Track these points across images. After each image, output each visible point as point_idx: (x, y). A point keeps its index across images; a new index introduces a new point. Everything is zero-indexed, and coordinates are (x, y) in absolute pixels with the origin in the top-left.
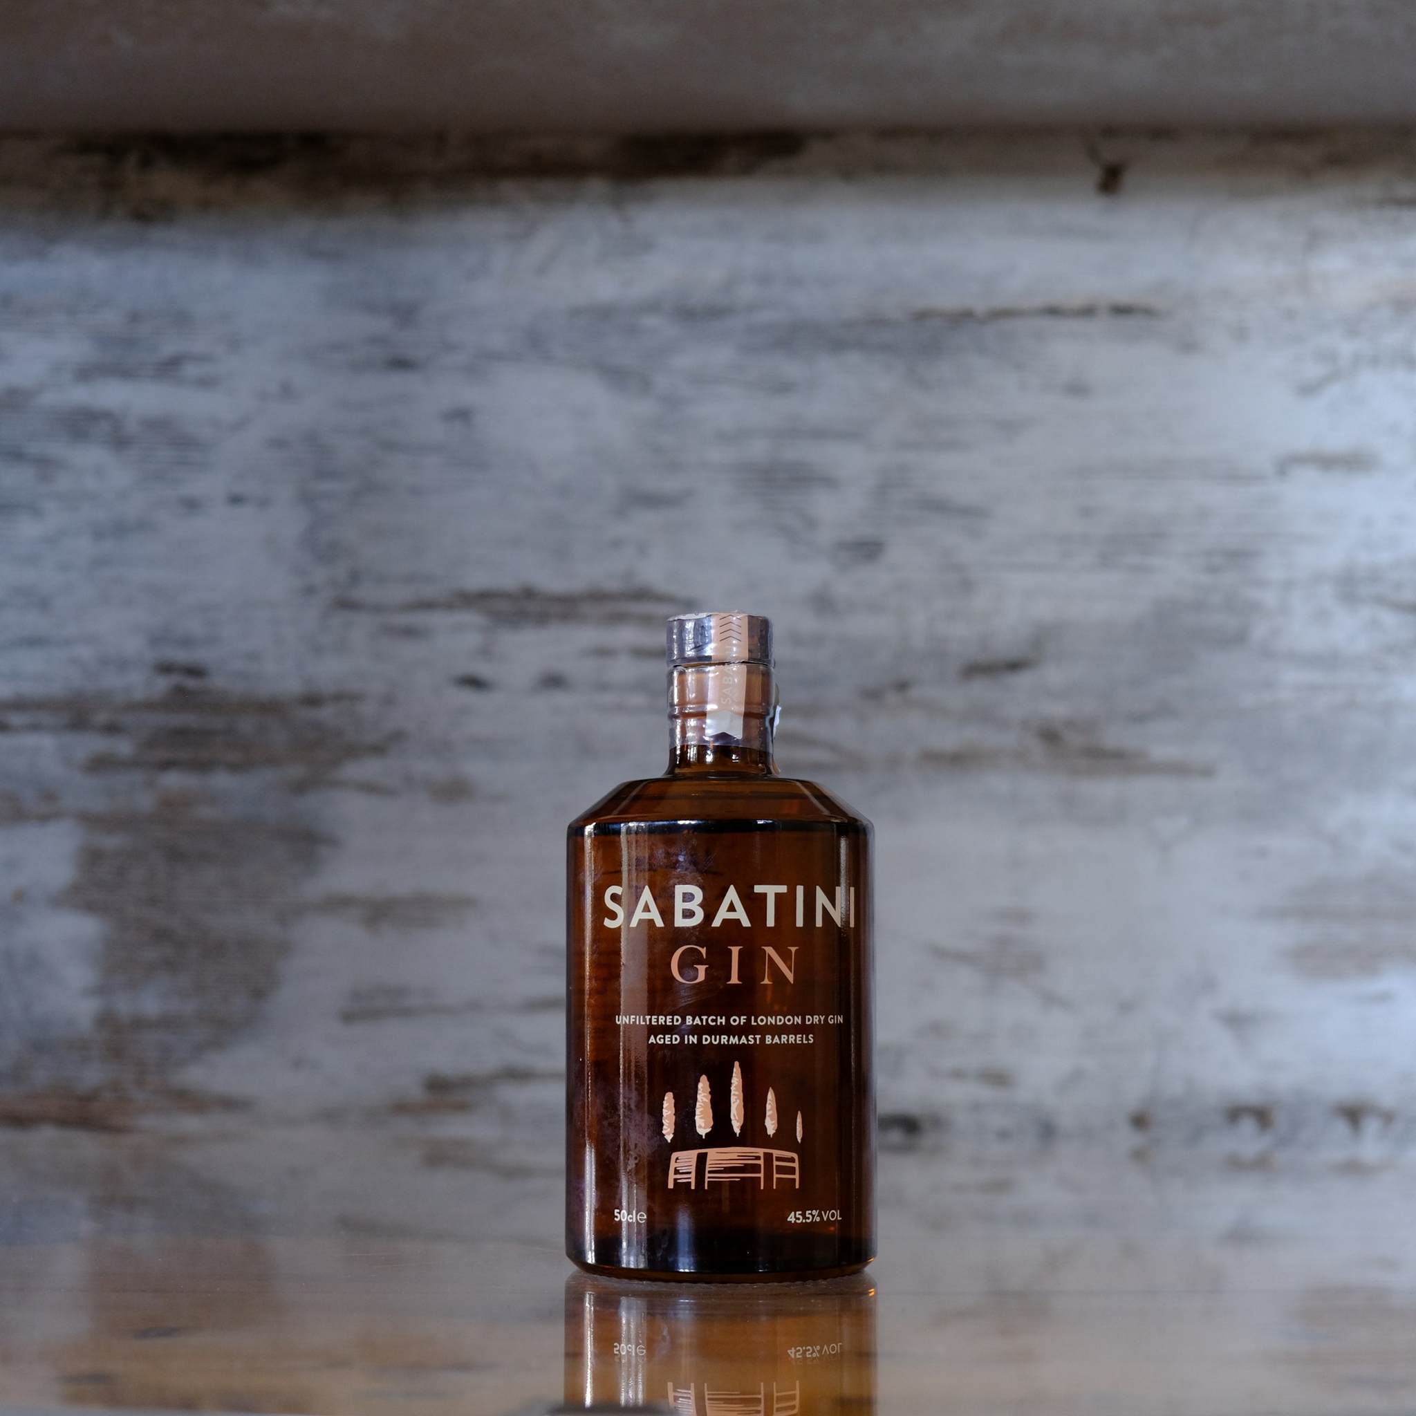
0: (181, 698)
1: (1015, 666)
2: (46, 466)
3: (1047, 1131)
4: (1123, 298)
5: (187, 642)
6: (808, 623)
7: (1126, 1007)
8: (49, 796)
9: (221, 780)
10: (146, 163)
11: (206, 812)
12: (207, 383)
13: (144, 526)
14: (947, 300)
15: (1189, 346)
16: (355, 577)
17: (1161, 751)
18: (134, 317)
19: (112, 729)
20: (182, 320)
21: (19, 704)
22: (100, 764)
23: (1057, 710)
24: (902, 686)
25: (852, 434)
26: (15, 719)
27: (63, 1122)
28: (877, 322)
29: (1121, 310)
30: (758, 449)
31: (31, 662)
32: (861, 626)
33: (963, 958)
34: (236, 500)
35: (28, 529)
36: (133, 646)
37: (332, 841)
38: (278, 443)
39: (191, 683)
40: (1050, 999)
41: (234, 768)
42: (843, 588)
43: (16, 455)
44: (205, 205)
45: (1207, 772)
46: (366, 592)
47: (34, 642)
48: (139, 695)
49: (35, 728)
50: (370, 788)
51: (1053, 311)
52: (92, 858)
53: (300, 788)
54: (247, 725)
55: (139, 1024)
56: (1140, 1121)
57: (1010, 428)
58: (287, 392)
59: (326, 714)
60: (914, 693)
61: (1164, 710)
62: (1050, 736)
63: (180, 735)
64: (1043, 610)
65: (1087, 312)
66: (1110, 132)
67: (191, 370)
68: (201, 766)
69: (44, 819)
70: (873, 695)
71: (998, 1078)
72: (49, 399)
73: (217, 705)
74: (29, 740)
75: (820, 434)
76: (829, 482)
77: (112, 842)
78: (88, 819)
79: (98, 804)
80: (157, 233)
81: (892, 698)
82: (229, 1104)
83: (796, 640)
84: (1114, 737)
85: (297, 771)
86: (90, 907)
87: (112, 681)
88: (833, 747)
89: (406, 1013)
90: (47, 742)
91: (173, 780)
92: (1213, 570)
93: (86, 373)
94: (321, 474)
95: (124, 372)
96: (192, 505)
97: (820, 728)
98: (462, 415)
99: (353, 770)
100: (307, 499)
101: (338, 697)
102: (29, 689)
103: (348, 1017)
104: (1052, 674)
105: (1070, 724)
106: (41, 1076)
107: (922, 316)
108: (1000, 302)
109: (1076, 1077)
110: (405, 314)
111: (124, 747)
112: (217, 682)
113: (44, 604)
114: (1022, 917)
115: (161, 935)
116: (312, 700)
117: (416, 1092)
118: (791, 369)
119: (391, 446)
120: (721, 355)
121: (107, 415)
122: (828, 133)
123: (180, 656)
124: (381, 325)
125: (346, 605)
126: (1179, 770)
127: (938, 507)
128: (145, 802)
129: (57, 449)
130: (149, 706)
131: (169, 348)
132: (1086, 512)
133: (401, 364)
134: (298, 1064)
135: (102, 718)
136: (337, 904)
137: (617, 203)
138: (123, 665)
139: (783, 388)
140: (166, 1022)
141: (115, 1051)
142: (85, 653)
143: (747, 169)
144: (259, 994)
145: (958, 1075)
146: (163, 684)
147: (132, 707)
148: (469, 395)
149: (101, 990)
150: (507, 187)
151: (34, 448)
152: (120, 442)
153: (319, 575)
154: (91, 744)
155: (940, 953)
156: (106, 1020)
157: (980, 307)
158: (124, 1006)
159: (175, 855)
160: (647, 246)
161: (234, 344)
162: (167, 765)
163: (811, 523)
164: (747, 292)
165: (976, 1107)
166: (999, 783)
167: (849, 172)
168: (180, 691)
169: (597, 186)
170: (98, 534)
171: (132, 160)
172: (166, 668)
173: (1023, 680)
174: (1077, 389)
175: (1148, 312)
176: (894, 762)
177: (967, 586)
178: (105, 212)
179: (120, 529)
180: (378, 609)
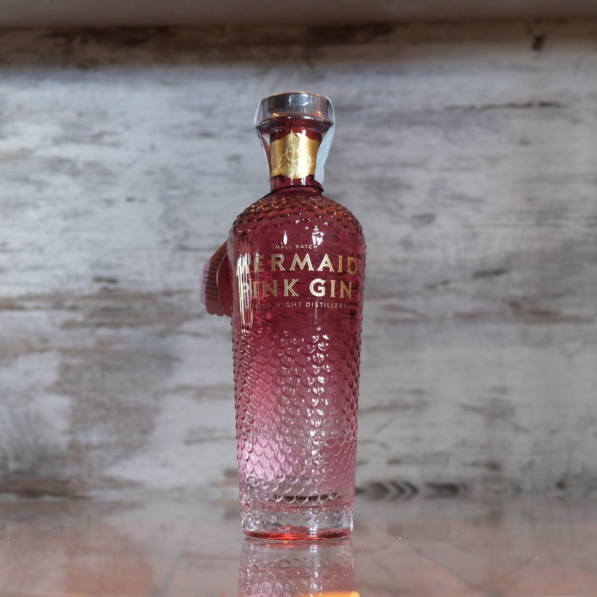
0: (106, 293)
1: (498, 273)
2: (40, 185)
3: (518, 490)
4: (545, 99)
5: (109, 267)
6: (401, 254)
7: (553, 432)
8: (45, 340)
9: (126, 332)
10: (84, 42)
11: (118, 347)
12: (115, 145)
13: (87, 212)
14: (463, 101)
15: (576, 121)
16: (187, 235)
17: (567, 311)
18: (80, 114)
19: (74, 308)
20: (103, 115)
21: (29, 298)
22: (68, 325)
23: (518, 293)
24: (445, 283)
25: (419, 165)
26: (28, 304)
27: (53, 494)
28: (430, 112)
29: (544, 105)
30: (375, 172)
31: (35, 277)
32: (425, 254)
33: (475, 410)
34: (130, 200)
35: (32, 215)
36: (83, 269)
37: (178, 360)
38: (149, 173)
39: (111, 286)
40: (518, 429)
41: (132, 326)
42: (416, 237)
43: (26, 180)
44: (112, 62)
45: (590, 321)
46: (192, 242)
47: (36, 268)
48: (86, 292)
49: (37, 308)
50: (196, 335)
51: (513, 106)
52: (65, 369)
53: (163, 335)
54: (137, 305)
55: (89, 447)
56: (561, 485)
57: (493, 160)
58: (153, 148)
59: (174, 300)
60: (451, 286)
61: (569, 292)
62: (515, 305)
63: (106, 310)
64: (510, 246)
65: (529, 105)
66: (538, 21)
67: (107, 139)
68: (116, 325)
69: (43, 351)
70: (431, 287)
71: (494, 466)
72: (41, 153)
73: (124, 296)
74: (35, 314)
75: (404, 165)
76: (409, 187)
77: (74, 362)
78: (63, 351)
79: (68, 344)
80: (90, 74)
81: (441, 288)
82: (132, 484)
83: (395, 261)
84: (544, 305)
85: (161, 327)
86: (65, 393)
87: (73, 286)
88: (414, 312)
89: (215, 440)
90: (43, 315)
91: (103, 332)
92: (590, 226)
93: (58, 141)
94: (171, 187)
95: (76, 140)
96: (109, 202)
97: (407, 303)
98: (236, 158)
99: (187, 326)
100: (163, 199)
101: (180, 292)
102: (34, 290)
103: (188, 442)
104: (515, 276)
105: (524, 299)
106: (43, 472)
107: (451, 109)
108: (487, 102)
109: (531, 464)
110: (208, 111)
111: (80, 317)
112: (122, 285)
113: (40, 250)
114: (504, 390)
115: (99, 405)
116: (168, 293)
117: (221, 478)
118: (390, 135)
119: (202, 173)
120: (358, 129)
121: (68, 160)
122: (405, 23)
123: (105, 273)
124: (198, 116)
125: (183, 248)
126: (576, 320)
127: (460, 198)
128: (90, 342)
129: (44, 177)
130: (91, 297)
131: (97, 129)
132: (530, 200)
133: (206, 135)
134: (165, 465)
135: (69, 303)
136: (181, 389)
137: (307, 59)
138: (78, 278)
139: (386, 143)
140: (101, 446)
141: (78, 460)
142: (60, 272)
143: (367, 41)
144: (145, 432)
145: (475, 465)
146: (97, 287)
147: (83, 298)
148: (239, 149)
149: (70, 432)
150: (255, 51)
151: (34, 177)
152: (74, 173)
153: (170, 234)
154: (65, 315)
155: (466, 408)
156: (73, 445)
157: (478, 104)
158: (82, 438)
159: (104, 367)
160: (321, 77)
161: (128, 127)
162: (100, 325)
163: (401, 207)
164: (368, 99)
165: (484, 480)
166: (491, 327)
167: (415, 42)
168: (105, 289)
169: (297, 50)
170: (66, 217)
171: (77, 40)
172: (99, 280)
173: (502, 279)
174: (524, 142)
175: (557, 105)
176: (442, 318)
177: (474, 235)
178: (65, 64)
179: (76, 214)
180: (198, 250)
